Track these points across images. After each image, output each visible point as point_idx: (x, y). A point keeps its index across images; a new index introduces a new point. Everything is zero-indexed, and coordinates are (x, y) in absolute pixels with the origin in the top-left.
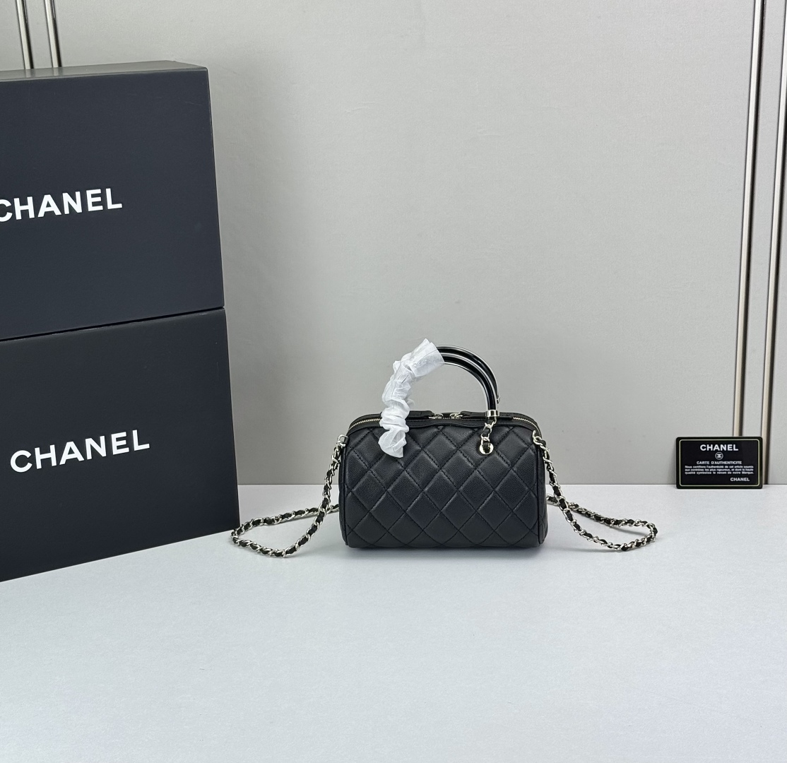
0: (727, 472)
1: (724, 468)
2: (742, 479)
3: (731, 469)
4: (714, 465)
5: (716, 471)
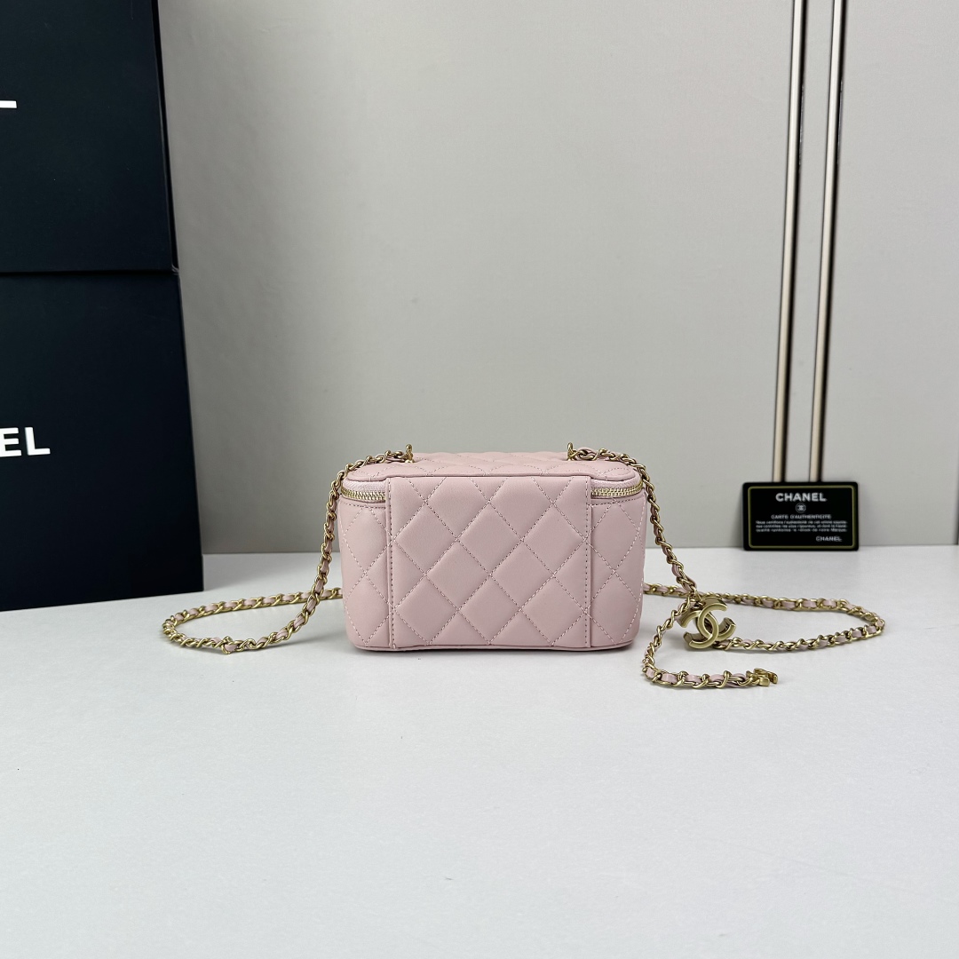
0: (811, 528)
1: (807, 524)
2: (832, 539)
3: (816, 525)
4: (794, 520)
5: (797, 528)
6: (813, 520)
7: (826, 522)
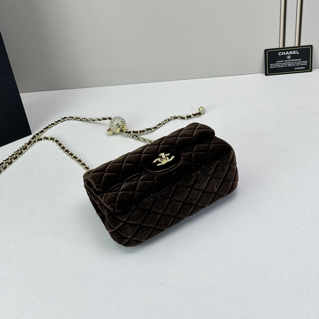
0: (293, 65)
1: (291, 63)
2: (301, 68)
3: (295, 63)
4: (286, 62)
5: (287, 65)
6: (294, 61)
7: (299, 62)
